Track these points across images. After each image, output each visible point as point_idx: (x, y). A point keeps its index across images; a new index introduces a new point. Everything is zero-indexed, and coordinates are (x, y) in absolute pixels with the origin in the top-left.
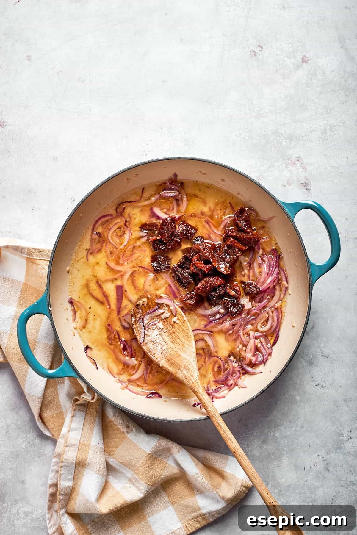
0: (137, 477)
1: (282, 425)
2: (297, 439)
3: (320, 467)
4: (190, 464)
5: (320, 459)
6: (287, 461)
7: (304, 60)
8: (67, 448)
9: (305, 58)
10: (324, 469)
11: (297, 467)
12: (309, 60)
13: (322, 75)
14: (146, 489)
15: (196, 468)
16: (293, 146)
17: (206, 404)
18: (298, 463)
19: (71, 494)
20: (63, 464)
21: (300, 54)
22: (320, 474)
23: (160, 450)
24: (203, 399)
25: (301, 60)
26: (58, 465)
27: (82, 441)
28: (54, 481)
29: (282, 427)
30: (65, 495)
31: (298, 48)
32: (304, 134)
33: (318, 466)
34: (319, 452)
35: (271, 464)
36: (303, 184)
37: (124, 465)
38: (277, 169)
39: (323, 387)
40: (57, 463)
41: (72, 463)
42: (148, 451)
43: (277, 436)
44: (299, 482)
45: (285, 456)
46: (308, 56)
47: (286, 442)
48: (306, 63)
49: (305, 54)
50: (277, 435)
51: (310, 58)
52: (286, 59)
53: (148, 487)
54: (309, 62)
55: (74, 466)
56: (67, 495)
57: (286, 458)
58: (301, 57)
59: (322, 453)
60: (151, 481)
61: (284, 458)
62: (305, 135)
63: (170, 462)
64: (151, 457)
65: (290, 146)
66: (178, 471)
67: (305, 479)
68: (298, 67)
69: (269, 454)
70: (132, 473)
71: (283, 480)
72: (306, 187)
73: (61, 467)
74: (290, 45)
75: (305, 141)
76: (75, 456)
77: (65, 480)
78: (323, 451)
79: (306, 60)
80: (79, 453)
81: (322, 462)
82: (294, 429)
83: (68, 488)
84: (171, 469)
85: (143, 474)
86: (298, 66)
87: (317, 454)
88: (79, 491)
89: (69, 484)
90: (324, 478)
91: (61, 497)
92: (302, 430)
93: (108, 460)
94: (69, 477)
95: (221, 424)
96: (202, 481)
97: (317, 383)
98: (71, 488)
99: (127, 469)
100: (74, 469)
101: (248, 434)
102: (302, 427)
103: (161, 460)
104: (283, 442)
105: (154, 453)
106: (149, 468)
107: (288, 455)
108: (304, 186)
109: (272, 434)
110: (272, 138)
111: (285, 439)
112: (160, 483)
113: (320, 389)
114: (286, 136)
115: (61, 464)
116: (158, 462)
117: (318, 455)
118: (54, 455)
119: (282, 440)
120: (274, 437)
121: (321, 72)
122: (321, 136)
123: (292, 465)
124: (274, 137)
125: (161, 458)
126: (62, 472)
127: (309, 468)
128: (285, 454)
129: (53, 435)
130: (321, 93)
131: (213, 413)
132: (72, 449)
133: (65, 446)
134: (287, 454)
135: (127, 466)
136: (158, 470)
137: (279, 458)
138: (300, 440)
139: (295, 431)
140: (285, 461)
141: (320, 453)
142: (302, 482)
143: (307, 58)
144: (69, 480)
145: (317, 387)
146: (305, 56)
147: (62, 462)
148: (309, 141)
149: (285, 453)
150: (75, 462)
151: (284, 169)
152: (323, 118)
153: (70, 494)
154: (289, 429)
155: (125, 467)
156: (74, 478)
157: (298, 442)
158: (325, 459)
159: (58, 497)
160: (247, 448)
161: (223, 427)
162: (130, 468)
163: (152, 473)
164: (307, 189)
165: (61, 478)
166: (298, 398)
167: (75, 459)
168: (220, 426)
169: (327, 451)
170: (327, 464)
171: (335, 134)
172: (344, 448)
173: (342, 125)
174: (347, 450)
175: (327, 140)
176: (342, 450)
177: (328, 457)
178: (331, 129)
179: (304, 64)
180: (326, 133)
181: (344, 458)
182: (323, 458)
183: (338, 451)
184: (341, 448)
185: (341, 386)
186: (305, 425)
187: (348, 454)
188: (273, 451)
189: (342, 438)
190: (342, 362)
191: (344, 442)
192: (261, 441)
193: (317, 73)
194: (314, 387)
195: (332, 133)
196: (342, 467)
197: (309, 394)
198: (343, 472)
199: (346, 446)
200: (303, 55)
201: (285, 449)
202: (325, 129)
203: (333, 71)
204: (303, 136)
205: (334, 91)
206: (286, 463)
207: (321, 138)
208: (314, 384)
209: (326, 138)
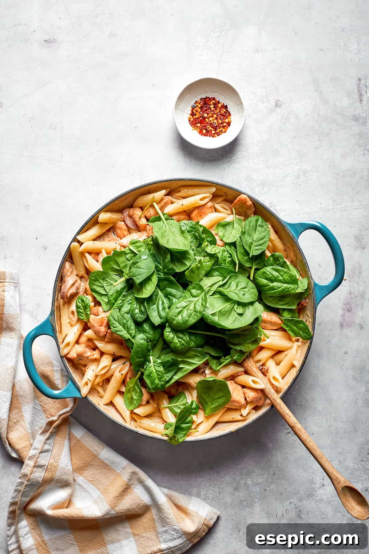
1: (254, 472)
2: (269, 487)
3: (293, 514)
5: (293, 506)
6: (259, 508)
7: (278, 104)
9: (278, 102)
10: (296, 516)
11: (269, 515)
12: (282, 103)
13: (296, 120)
16: (266, 192)
18: (270, 510)
21: (273, 98)
25: (274, 104)
29: (254, 474)
31: (271, 92)
32: (277, 180)
33: (291, 513)
34: (291, 499)
35: (242, 511)
43: (249, 483)
45: (257, 503)
46: (280, 100)
48: (279, 107)
51: (283, 102)
52: (260, 103)
54: (283, 106)
57: (258, 505)
58: (274, 101)
59: (294, 500)
61: (256, 505)
65: (262, 192)
68: (271, 112)
69: (241, 501)
74: (263, 89)
75: (278, 186)
78: (295, 498)
81: (294, 509)
82: (265, 476)
86: (271, 110)
87: (289, 502)
92: (275, 477)
97: (289, 431)
101: (219, 481)
102: (274, 474)
104: (254, 490)
107: (260, 503)
110: (244, 184)
111: (257, 486)
113: (292, 436)
114: (258, 182)
117: (291, 503)
119: (254, 487)
120: (246, 484)
121: (295, 117)
123: (264, 512)
124: (246, 183)
127: (280, 515)
128: (256, 502)
130: (294, 138)
134: (259, 501)
137: (251, 505)
138: (272, 487)
139: (267, 478)
141: (292, 501)
143: (281, 102)
145: (289, 435)
146: (278, 100)
148: (282, 187)
149: (257, 500)
152: (297, 163)
154: (261, 476)
157: (270, 489)
158: (297, 506)
160: (218, 495)
166: (270, 445)
169: (299, 499)
170: (300, 511)
171: (309, 180)
172: (316, 495)
173: (315, 170)
174: (319, 498)
175: (300, 185)
176: (314, 497)
177: (301, 504)
178: (304, 174)
179: (278, 108)
180: (299, 178)
181: (317, 505)
182: (295, 505)
183: (310, 498)
184: (313, 495)
185: (313, 434)
186: (277, 472)
187: (320, 502)
188: (244, 499)
189: (314, 485)
190: (315, 409)
191: (316, 490)
192: (232, 489)
193: (290, 117)
194: (286, 435)
195: (305, 179)
196: (314, 514)
197: (281, 441)
198: (315, 519)
199: (318, 493)
200: (277, 99)
201: (257, 496)
202: (299, 175)
203: (307, 115)
204: (276, 182)
205: (308, 135)
206: (259, 510)
207: (294, 183)
208: (286, 431)
209: (299, 183)
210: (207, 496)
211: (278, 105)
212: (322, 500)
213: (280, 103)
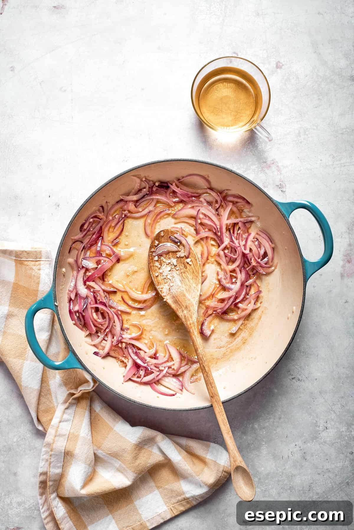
0: (124, 466)
1: (260, 416)
2: (275, 430)
3: (298, 456)
4: (173, 452)
5: (298, 448)
6: (266, 451)
7: (278, 65)
8: (57, 438)
10: (301, 458)
11: (275, 457)
12: (283, 65)
13: (296, 80)
16: (269, 150)
17: (198, 346)
18: (276, 452)
19: (60, 480)
20: (53, 453)
21: (274, 60)
22: (298, 462)
23: (145, 440)
24: (195, 341)
25: (275, 66)
26: (48, 454)
27: (72, 431)
28: (45, 470)
29: (260, 418)
30: (55, 481)
31: (272, 54)
32: (279, 138)
33: (296, 455)
35: (250, 454)
36: (278, 186)
37: (111, 456)
38: (253, 173)
39: (299, 380)
40: (47, 452)
41: (61, 452)
42: (134, 442)
43: (256, 427)
44: (278, 470)
45: (263, 446)
46: (282, 61)
47: (264, 433)
48: (280, 69)
49: (279, 60)
50: (255, 426)
51: (283, 63)
52: (261, 65)
53: (135, 475)
54: (283, 67)
55: (63, 455)
56: (57, 481)
57: (265, 448)
58: (275, 63)
59: (299, 443)
61: (263, 448)
63: (155, 450)
64: (137, 447)
66: (163, 459)
67: (283, 468)
69: (249, 444)
70: (120, 462)
71: (263, 469)
72: (282, 189)
73: (51, 455)
74: (265, 51)
75: (280, 144)
76: (64, 446)
77: (54, 467)
78: (300, 441)
79: (280, 65)
80: (68, 443)
81: (299, 452)
82: (272, 420)
83: (57, 474)
84: (155, 457)
85: (130, 463)
86: (272, 72)
87: (294, 444)
88: (67, 478)
89: (58, 471)
90: (302, 466)
91: (51, 483)
92: (280, 421)
93: (96, 452)
94: (59, 465)
95: (206, 368)
97: (293, 377)
98: (61, 474)
99: (115, 459)
100: (63, 457)
102: (280, 418)
104: (261, 433)
105: (140, 443)
106: (136, 458)
108: (280, 188)
109: (251, 426)
111: (264, 430)
112: (146, 471)
113: (297, 382)
114: (261, 140)
115: (50, 453)
117: (296, 445)
118: (44, 445)
119: (261, 431)
120: (253, 428)
121: (295, 77)
122: (295, 139)
123: (270, 455)
125: (146, 447)
126: (52, 460)
127: (286, 456)
128: (263, 444)
129: (44, 429)
130: (295, 97)
131: (201, 356)
132: (61, 439)
133: (55, 436)
134: (266, 444)
135: (114, 457)
136: (144, 459)
137: (258, 448)
138: (278, 431)
139: (273, 422)
140: (264, 450)
141: (297, 443)
142: (280, 470)
143: (281, 63)
144: (58, 467)
145: (294, 380)
146: (279, 62)
147: (51, 451)
148: (283, 145)
149: (264, 443)
150: (63, 451)
151: (260, 172)
152: (297, 121)
154: (268, 420)
156: (63, 466)
157: (276, 433)
158: (302, 448)
159: (48, 483)
161: (207, 371)
163: (138, 462)
164: (282, 191)
165: (51, 465)
166: (276, 391)
167: (64, 449)
168: (205, 369)
169: (304, 441)
170: (305, 453)
171: (309, 137)
172: (320, 438)
173: (315, 128)
174: (323, 440)
175: (301, 142)
176: (318, 439)
177: (305, 446)
178: (305, 132)
179: (278, 70)
180: (300, 136)
181: (320, 447)
182: (300, 447)
183: (314, 441)
184: (317, 438)
185: (316, 379)
186: (283, 416)
188: (252, 442)
189: (318, 428)
190: (318, 356)
191: (320, 432)
192: (240, 433)
193: (291, 78)
194: (291, 380)
195: (306, 136)
196: (318, 456)
197: (287, 387)
198: (319, 460)
199: (322, 436)
200: (277, 60)
202: (299, 133)
203: (307, 76)
204: (278, 140)
205: (307, 95)
206: (266, 452)
207: (296, 141)
208: (291, 377)
209: (300, 141)
210: (216, 440)
212: (325, 442)
213: (281, 64)
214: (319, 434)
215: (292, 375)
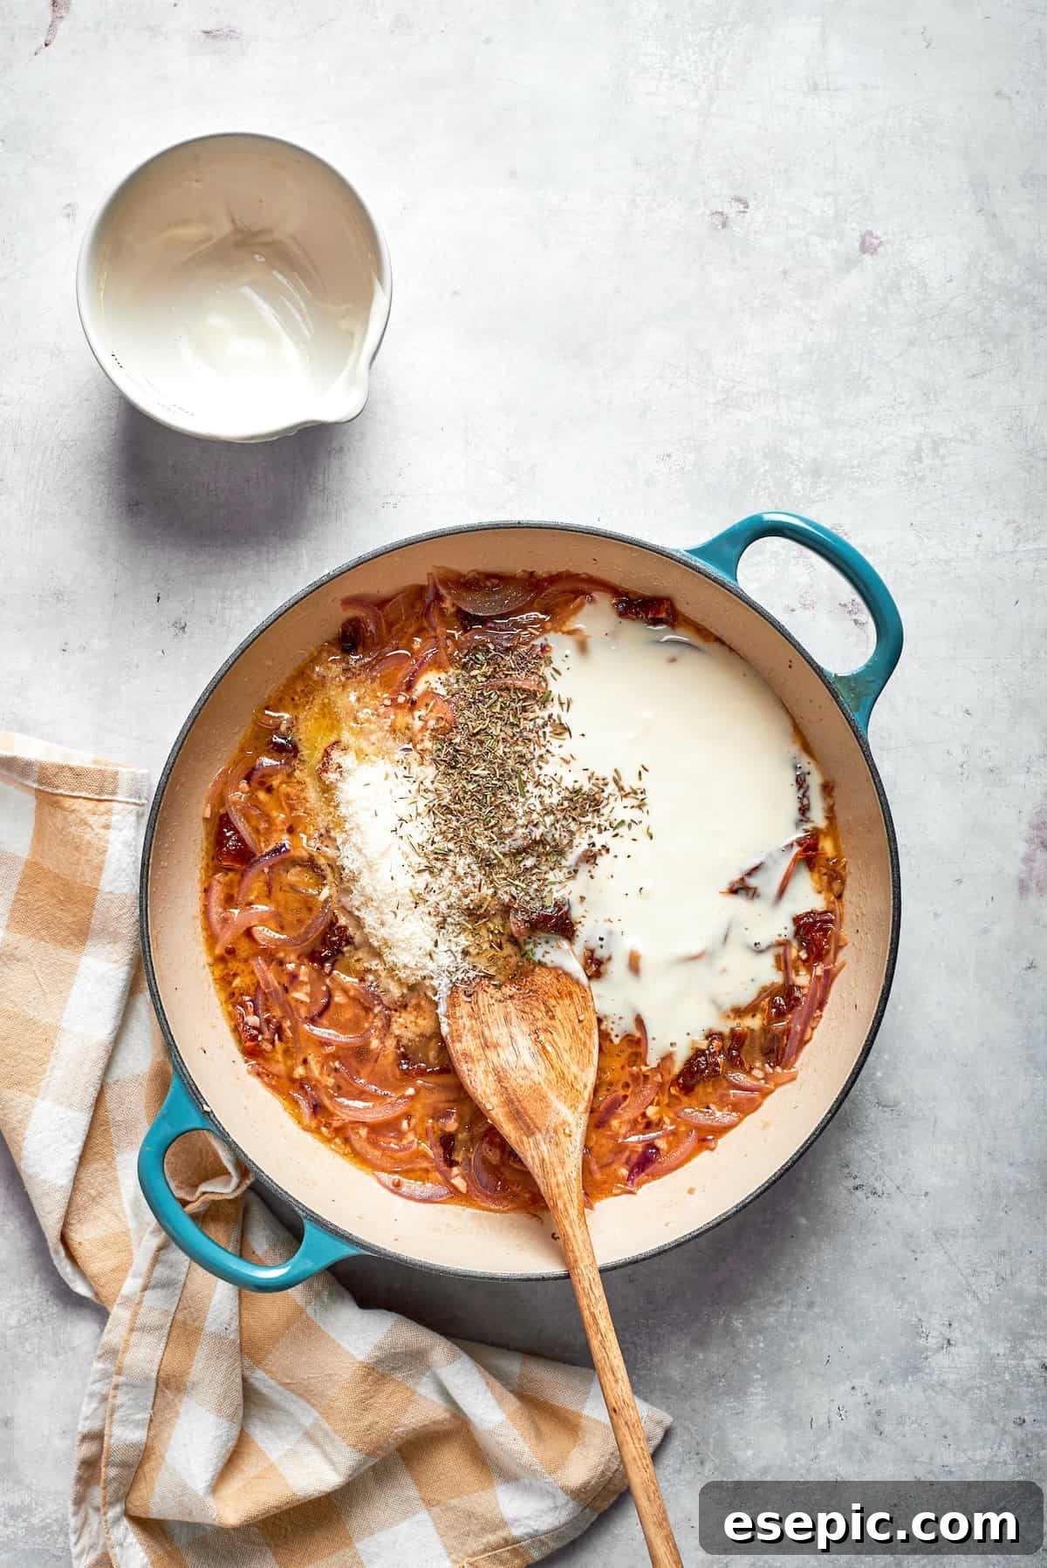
0: (326, 1426)
1: (751, 1295)
2: (792, 1340)
3: (857, 1421)
4: (480, 1397)
5: (858, 1397)
6: (762, 1400)
7: (868, 243)
8: (135, 1336)
9: (868, 238)
10: (868, 1428)
11: (789, 1420)
12: (881, 244)
13: (916, 291)
14: (350, 1463)
15: (497, 1409)
16: (824, 495)
18: (793, 1407)
19: (141, 1464)
20: (122, 1379)
21: (855, 225)
22: (856, 1440)
23: (396, 1354)
25: (857, 244)
26: (107, 1381)
27: (179, 1317)
28: (95, 1425)
29: (752, 1302)
30: (123, 1465)
31: (851, 210)
32: (855, 463)
33: (852, 1418)
34: (855, 1377)
35: (714, 1406)
36: (845, 605)
37: (293, 1391)
38: (773, 562)
39: (875, 1193)
40: (106, 1375)
41: (147, 1379)
42: (361, 1358)
43: (738, 1328)
44: (794, 1460)
45: (756, 1384)
46: (878, 233)
47: (761, 1345)
48: (872, 254)
49: (869, 228)
50: (735, 1323)
51: (883, 239)
52: (816, 239)
53: (357, 1456)
54: (881, 249)
55: (153, 1385)
56: (130, 1466)
57: (760, 1390)
58: (857, 235)
59: (865, 1382)
60: (367, 1439)
61: (753, 1390)
62: (859, 466)
63: (426, 1390)
64: (369, 1374)
65: (812, 495)
66: (447, 1415)
67: (812, 1455)
68: (847, 265)
69: (712, 1377)
70: (317, 1415)
71: (750, 1453)
72: (854, 617)
73: (116, 1387)
74: (829, 199)
75: (857, 480)
76: (157, 1362)
77: (124, 1422)
78: (867, 1375)
79: (871, 244)
80: (168, 1352)
81: (862, 1407)
82: (785, 1309)
83: (133, 1446)
84: (425, 1408)
85: (345, 1420)
86: (847, 260)
87: (849, 1385)
88: (163, 1458)
89: (138, 1435)
90: (867, 1453)
91: (113, 1472)
92: (811, 1314)
93: (248, 1373)
94: (139, 1417)
95: (600, 1321)
96: (516, 1447)
97: (858, 1182)
98: (143, 1448)
99: (303, 1403)
100: (152, 1394)
101: (653, 1319)
102: (811, 1305)
103: (399, 1384)
104: (752, 1346)
105: (379, 1361)
106: (364, 1405)
107: (766, 1384)
108: (850, 612)
109: (722, 1321)
110: (762, 470)
111: (760, 1337)
112: (392, 1447)
113: (867, 1198)
114: (802, 466)
115: (116, 1379)
116: (389, 1388)
117: (853, 1388)
118: (99, 1352)
119: (751, 1340)
120: (728, 1330)
121: (914, 282)
122: (905, 469)
123: (775, 1412)
124: (767, 467)
125: (399, 1376)
126: (118, 1401)
127: (822, 1420)
128: (757, 1380)
129: (96, 1294)
130: (912, 343)
132: (148, 1338)
133: (132, 1330)
134: (762, 1379)
135: (300, 1395)
136: (389, 1411)
137: (738, 1390)
138: (802, 1343)
139: (790, 1316)
140: (757, 1399)
141: (856, 1382)
142: (803, 1461)
143: (877, 238)
144: (137, 1424)
145: (859, 1193)
146: (870, 233)
147: (119, 1373)
148: (869, 483)
149: (759, 1376)
150: (154, 1375)
151: (793, 562)
152: (915, 416)
153: (138, 1463)
154: (774, 1309)
155: (294, 1397)
156: (151, 1421)
157: (797, 1347)
158: (870, 1397)
159: (103, 1469)
160: (648, 1358)
162: (308, 1401)
163: (369, 1418)
164: (856, 622)
165: (115, 1416)
166: (803, 1221)
167: (156, 1368)
168: (597, 1324)
169: (880, 1377)
170: (878, 1413)
171: (947, 465)
172: (927, 1371)
173: (967, 437)
174: (935, 1377)
175: (922, 479)
176: (920, 1374)
177: (882, 1393)
178: (935, 449)
179: (866, 257)
180: (920, 460)
181: (928, 1398)
182: (866, 1395)
183: (910, 1378)
184: (920, 1370)
185: (926, 1194)
186: (819, 1299)
187: (938, 1388)
188: (721, 1371)
189: (922, 1342)
190: (936, 1122)
191: (929, 1354)
192: (689, 1340)
193: (903, 283)
194: (851, 1193)
195: (938, 461)
196: (919, 1425)
197: (835, 1212)
198: (922, 1438)
199: (933, 1364)
200: (865, 229)
201: (758, 1365)
202: (919, 450)
203: (951, 280)
204: (852, 467)
205: (950, 338)
206: (760, 1405)
207: (906, 474)
208: (851, 1183)
209: (920, 474)
211: (867, 246)
212: (943, 1384)
213: (876, 242)
214: (926, 1358)
215: (855, 1178)
